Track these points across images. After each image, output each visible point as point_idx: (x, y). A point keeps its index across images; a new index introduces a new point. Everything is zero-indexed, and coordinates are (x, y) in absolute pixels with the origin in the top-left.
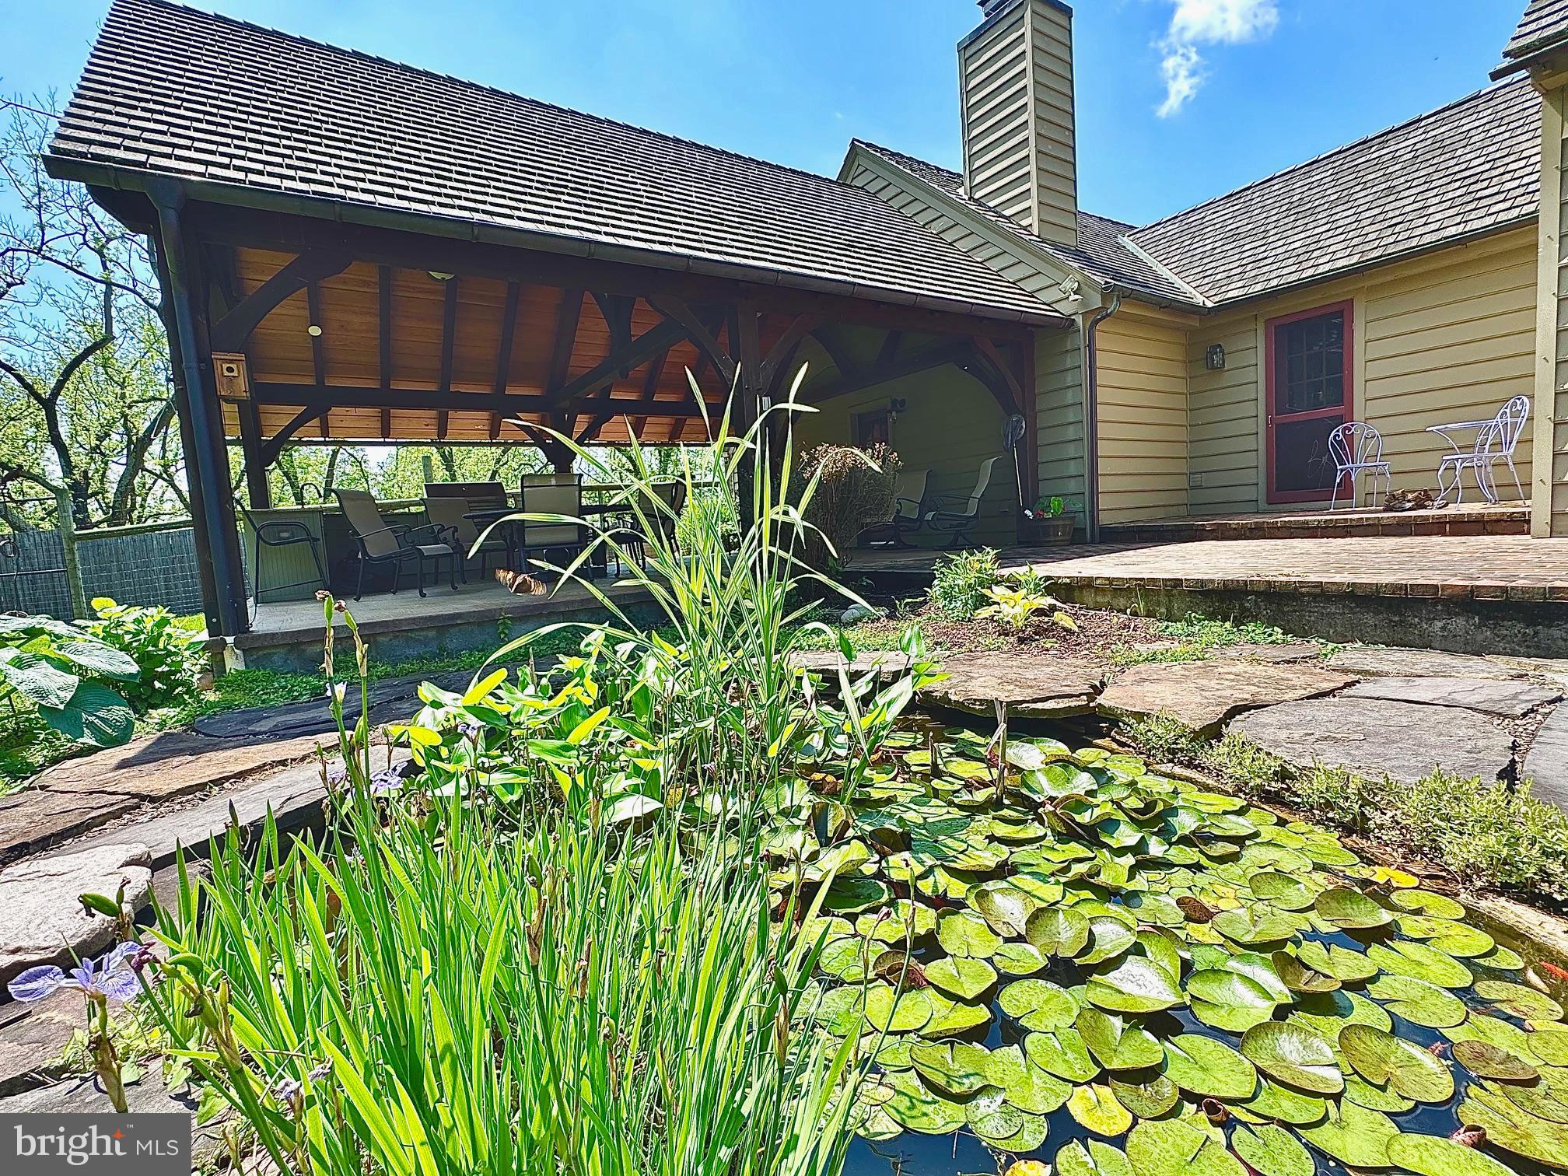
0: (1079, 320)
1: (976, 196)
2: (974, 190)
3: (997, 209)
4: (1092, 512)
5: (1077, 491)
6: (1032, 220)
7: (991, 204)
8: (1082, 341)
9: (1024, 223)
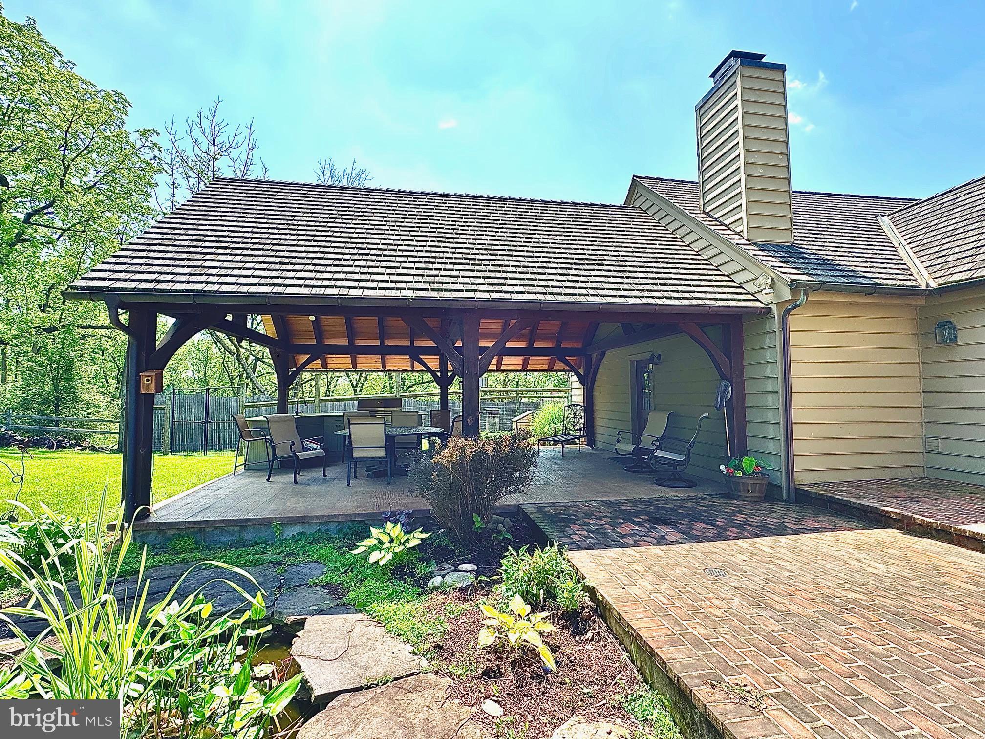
0: (774, 308)
1: (707, 211)
2: (706, 206)
3: (720, 219)
4: (787, 472)
5: (775, 452)
6: (743, 227)
7: (716, 216)
8: (776, 325)
9: (738, 230)
